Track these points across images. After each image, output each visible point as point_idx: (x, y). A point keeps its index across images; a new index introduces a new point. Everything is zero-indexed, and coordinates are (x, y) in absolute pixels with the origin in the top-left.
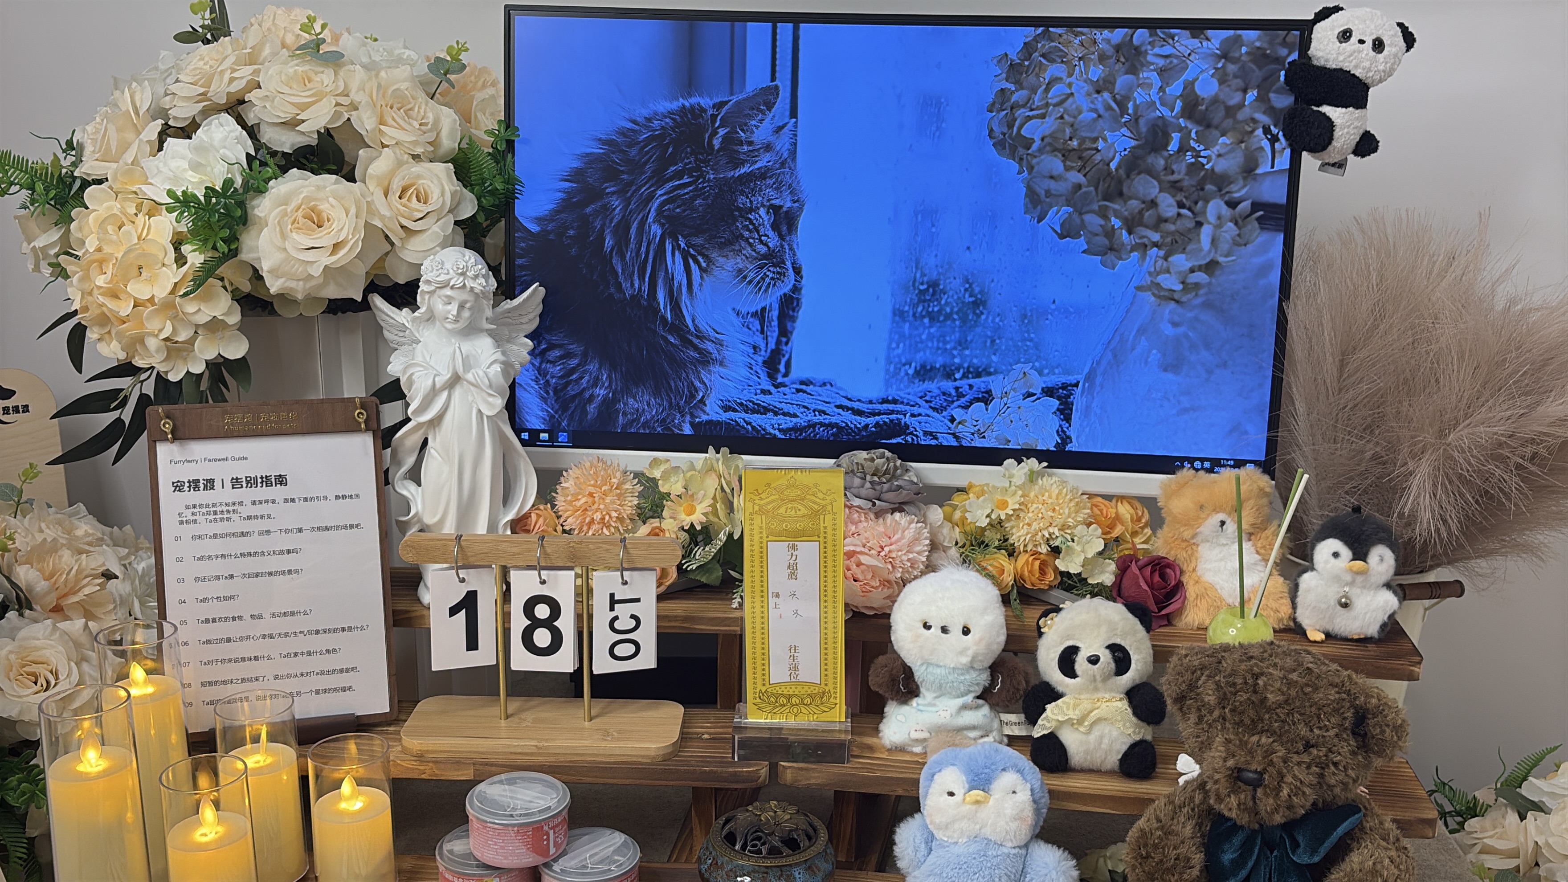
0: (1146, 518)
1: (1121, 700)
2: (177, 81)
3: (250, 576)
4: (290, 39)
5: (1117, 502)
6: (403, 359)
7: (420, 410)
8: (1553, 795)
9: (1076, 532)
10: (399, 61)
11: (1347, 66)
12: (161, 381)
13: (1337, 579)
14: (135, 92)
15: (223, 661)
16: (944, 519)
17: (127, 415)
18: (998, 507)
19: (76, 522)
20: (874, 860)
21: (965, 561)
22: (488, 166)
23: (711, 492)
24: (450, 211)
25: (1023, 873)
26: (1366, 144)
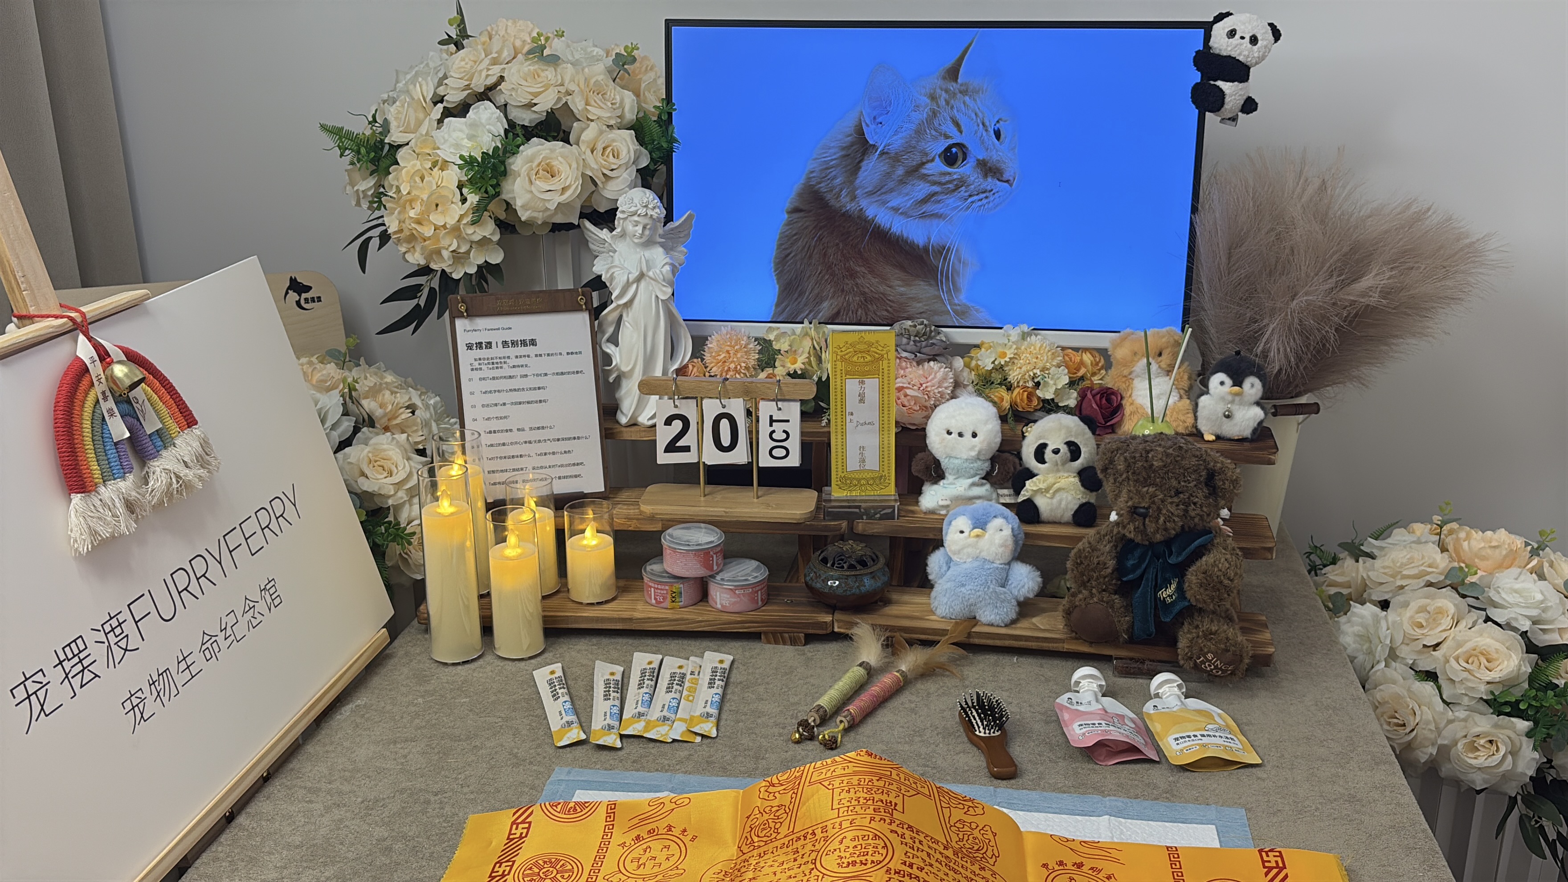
0: (1102, 363)
1: (1074, 477)
2: (445, 77)
3: (516, 403)
4: (518, 43)
5: (1082, 352)
6: (602, 262)
7: (621, 296)
8: (1382, 548)
9: (1051, 371)
10: (593, 58)
11: (1233, 54)
12: (446, 278)
13: (1222, 399)
14: (422, 86)
15: (501, 458)
16: (964, 366)
17: (422, 301)
18: (1000, 357)
19: (384, 374)
21: (979, 393)
22: (656, 130)
23: (807, 349)
24: (633, 163)
25: (1007, 579)
26: (1250, 106)
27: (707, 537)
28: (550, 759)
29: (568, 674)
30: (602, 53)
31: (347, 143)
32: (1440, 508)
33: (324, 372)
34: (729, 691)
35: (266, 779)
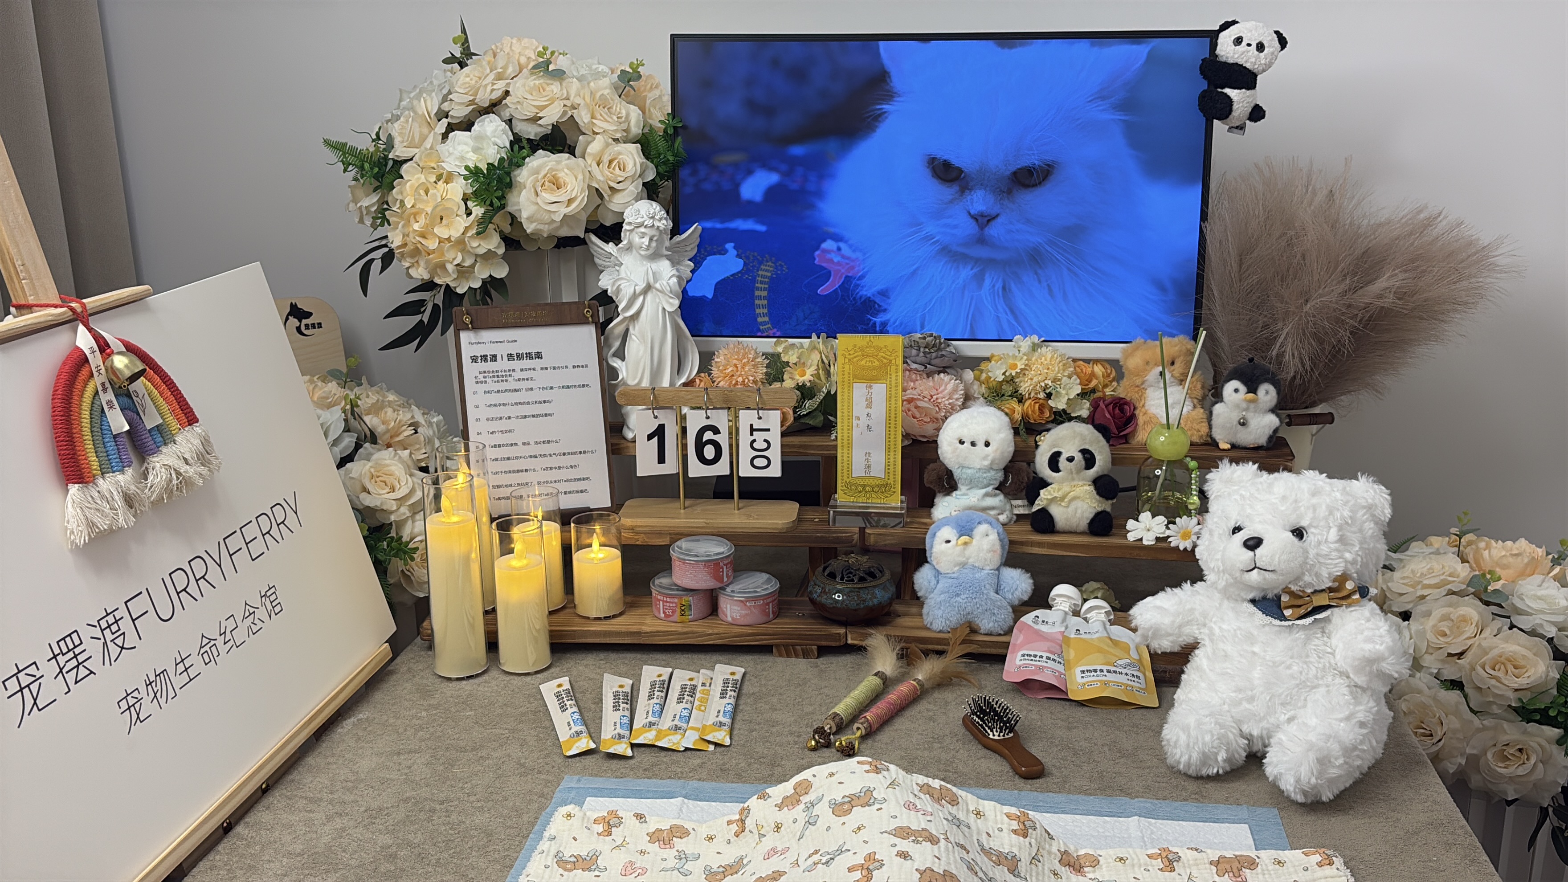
0: (1114, 374)
1: (1089, 486)
2: (450, 93)
3: (521, 417)
4: (523, 60)
5: (1093, 363)
7: (627, 309)
8: (1401, 560)
9: (1062, 382)
10: (598, 75)
11: (1240, 62)
12: (450, 292)
13: (1237, 406)
14: (426, 101)
15: (506, 472)
16: (974, 378)
17: (426, 318)
18: (1011, 368)
19: (386, 393)
22: (662, 144)
23: (816, 362)
24: (640, 176)
25: (999, 585)
26: (1257, 113)
27: (719, 549)
28: (559, 768)
29: (576, 687)
30: (606, 70)
31: (350, 159)
32: (1459, 519)
33: (326, 389)
34: (742, 702)
35: (264, 791)
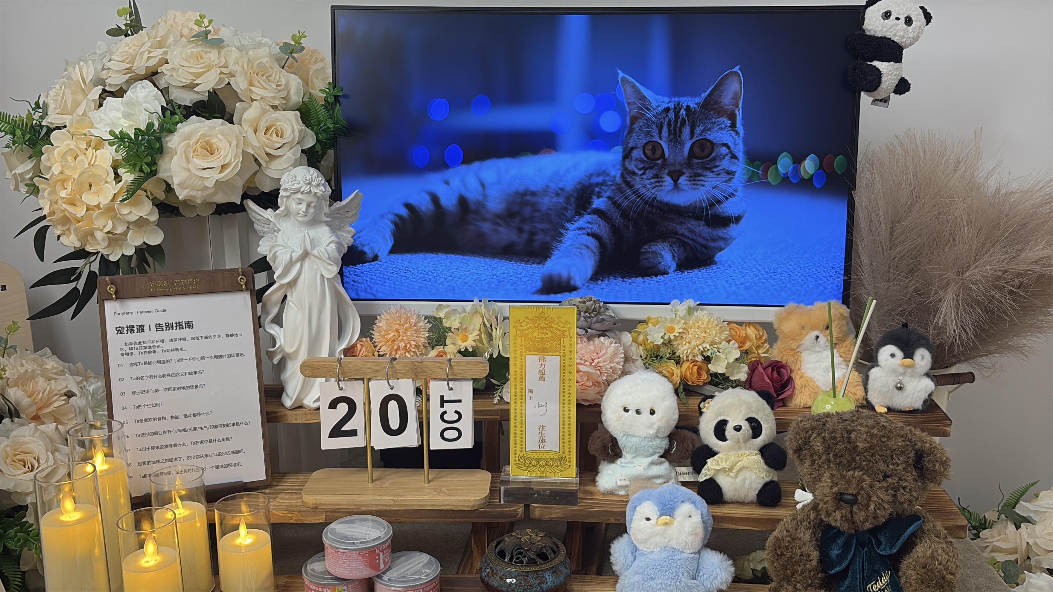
0: (765, 336)
1: (756, 454)
2: (110, 60)
3: (170, 389)
4: (186, 31)
5: (746, 326)
6: (268, 243)
7: (283, 275)
8: (1036, 512)
9: (721, 346)
10: (260, 45)
11: (888, 35)
12: (104, 261)
13: (894, 371)
14: (82, 68)
15: (152, 448)
16: (633, 341)
17: (81, 285)
18: (668, 332)
19: (46, 360)
20: (594, 568)
22: (322, 113)
23: (477, 327)
24: (298, 143)
25: (698, 570)
26: (902, 86)
30: (270, 42)
